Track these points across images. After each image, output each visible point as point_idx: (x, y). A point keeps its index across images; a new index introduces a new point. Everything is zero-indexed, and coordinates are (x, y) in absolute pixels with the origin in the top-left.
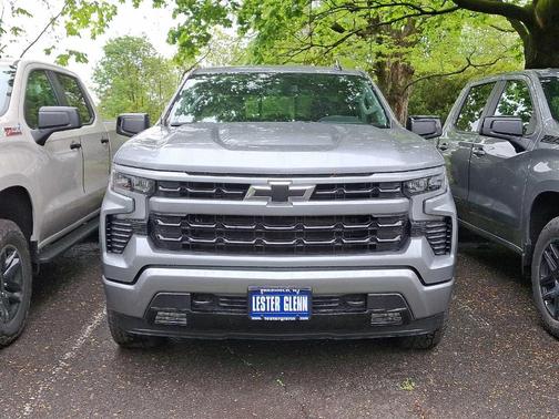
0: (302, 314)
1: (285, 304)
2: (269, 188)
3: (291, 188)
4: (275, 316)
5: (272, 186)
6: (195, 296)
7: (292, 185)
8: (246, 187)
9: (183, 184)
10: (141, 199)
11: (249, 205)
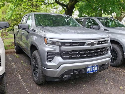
0: (96, 70)
1: (93, 69)
2: (90, 43)
3: (94, 42)
4: (91, 72)
5: (91, 42)
6: (74, 70)
7: (95, 42)
8: (85, 43)
9: (70, 43)
10: (58, 47)
11: (86, 47)
